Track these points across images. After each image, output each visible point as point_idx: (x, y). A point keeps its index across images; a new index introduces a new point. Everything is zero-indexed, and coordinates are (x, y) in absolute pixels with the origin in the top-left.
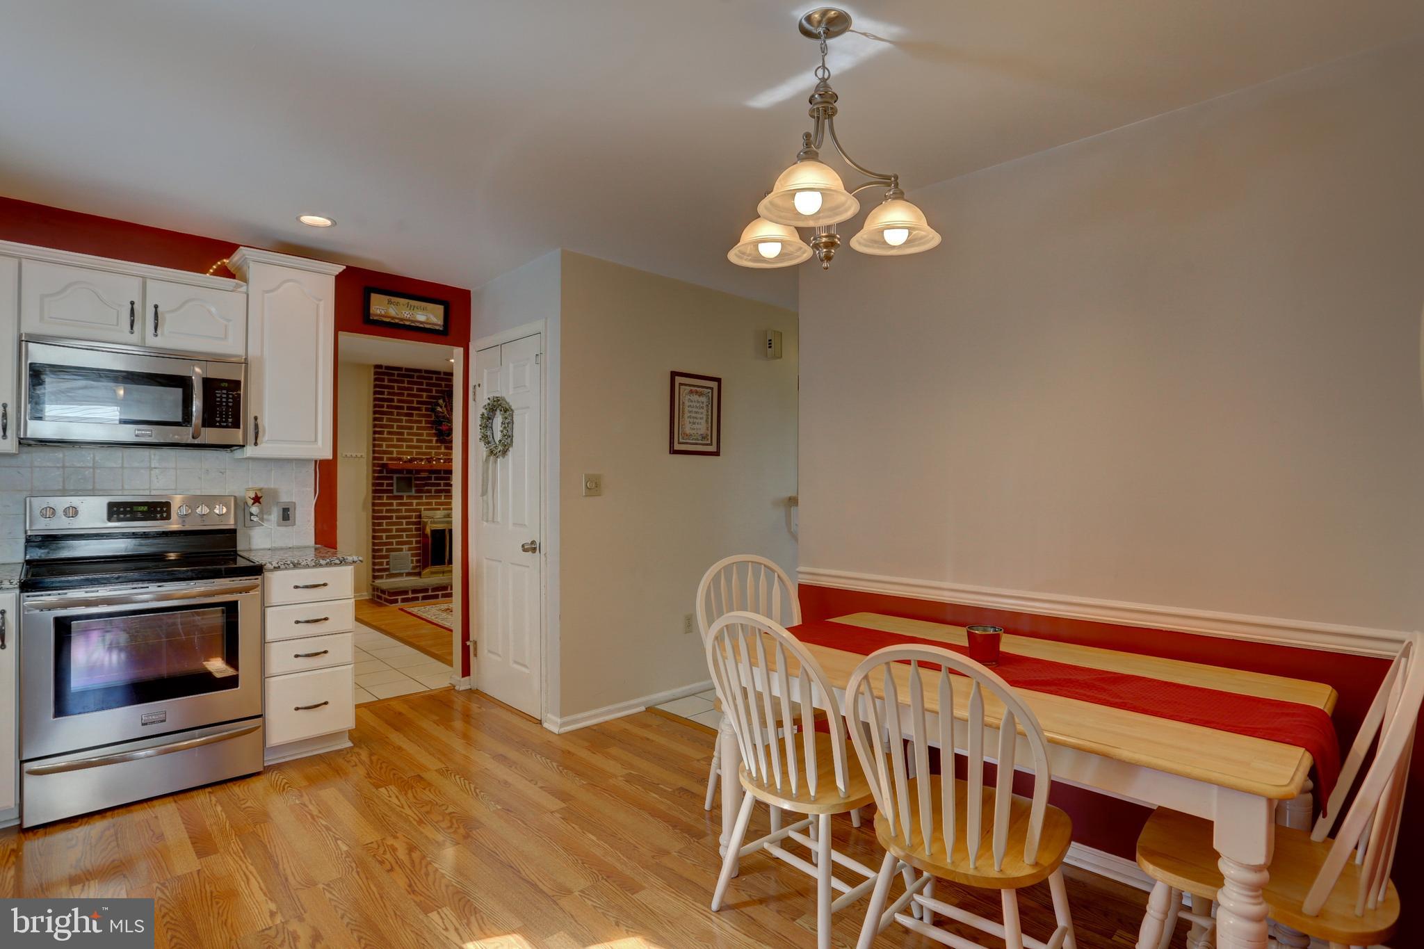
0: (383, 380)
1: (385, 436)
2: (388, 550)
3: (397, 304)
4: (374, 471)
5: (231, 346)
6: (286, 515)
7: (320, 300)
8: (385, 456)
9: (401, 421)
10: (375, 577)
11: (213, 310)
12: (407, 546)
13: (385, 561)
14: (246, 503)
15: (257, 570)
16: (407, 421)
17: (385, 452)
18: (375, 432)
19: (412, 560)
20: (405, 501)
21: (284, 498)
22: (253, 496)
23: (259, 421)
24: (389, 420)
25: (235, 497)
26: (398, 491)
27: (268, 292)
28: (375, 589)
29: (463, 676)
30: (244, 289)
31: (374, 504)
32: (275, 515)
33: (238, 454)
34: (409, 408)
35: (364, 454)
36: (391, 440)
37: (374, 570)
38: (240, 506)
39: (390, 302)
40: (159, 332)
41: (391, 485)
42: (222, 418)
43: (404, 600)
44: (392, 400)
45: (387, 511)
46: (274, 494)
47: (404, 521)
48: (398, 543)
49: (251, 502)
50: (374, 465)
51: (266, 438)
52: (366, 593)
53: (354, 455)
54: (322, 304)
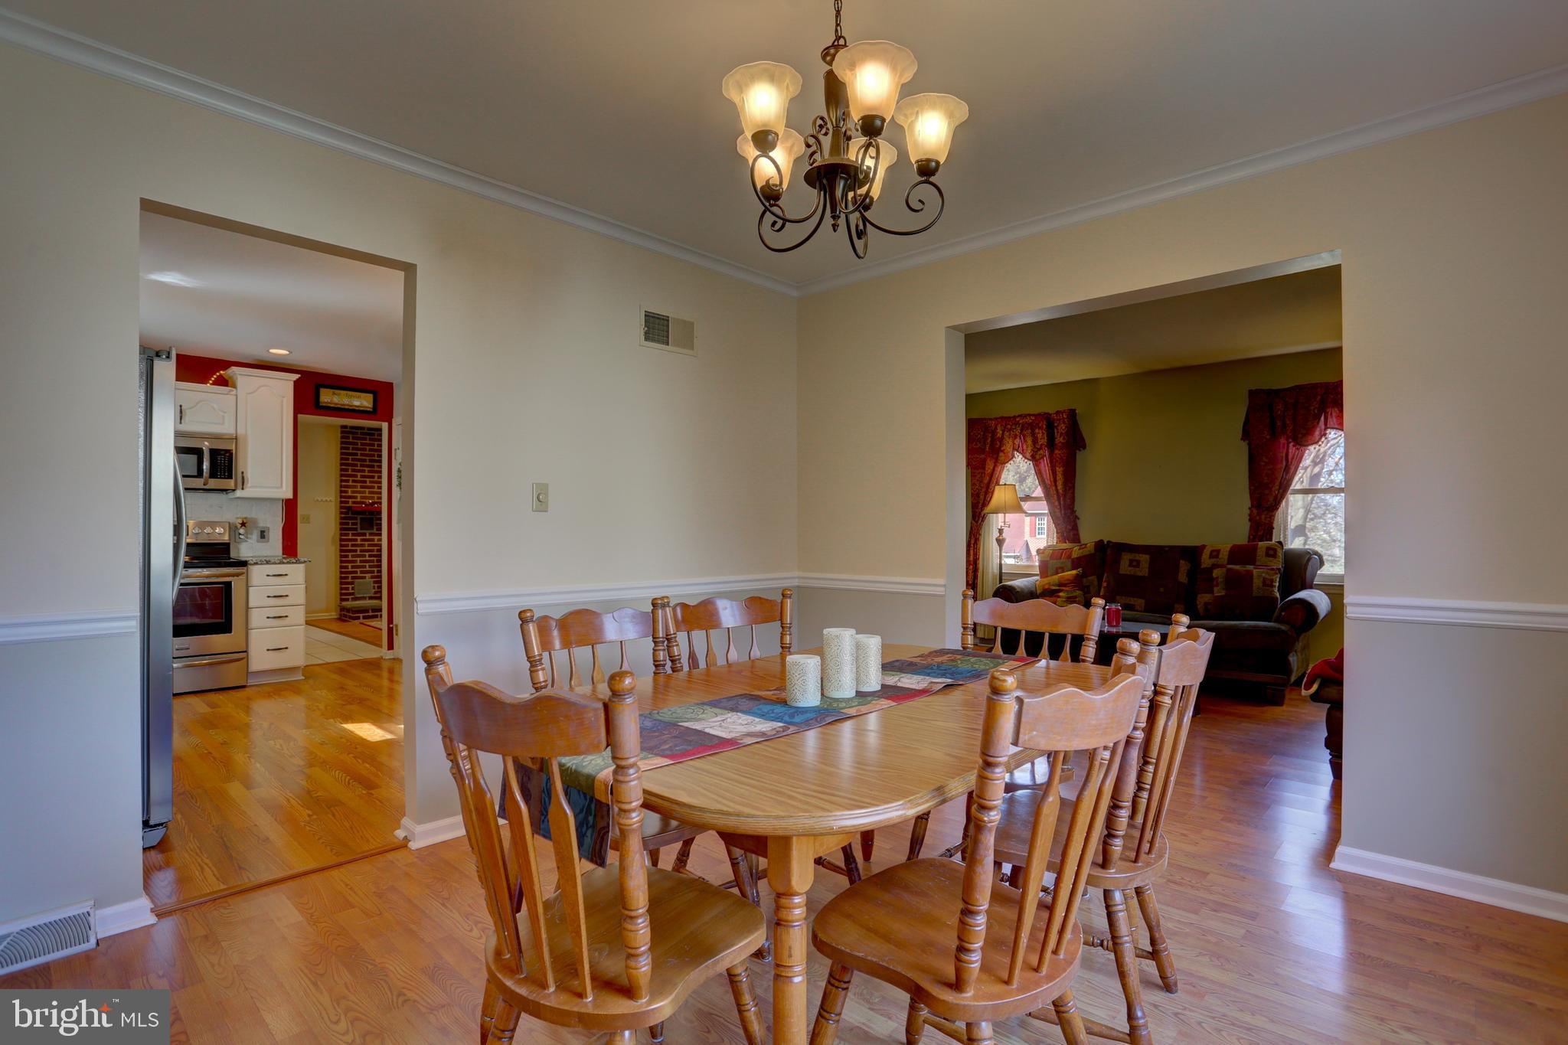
0: (348, 438)
1: (350, 483)
2: (353, 578)
3: (339, 395)
4: (341, 513)
5: (226, 428)
6: (263, 535)
7: (284, 397)
8: (350, 500)
9: (364, 471)
10: (342, 600)
11: (215, 406)
12: (370, 575)
13: (350, 586)
14: (236, 527)
15: (244, 564)
16: (369, 471)
17: (350, 497)
18: (342, 481)
19: (374, 587)
20: (368, 537)
21: (262, 524)
22: (241, 522)
23: (244, 474)
24: (353, 470)
25: (229, 523)
26: (361, 529)
27: (250, 393)
28: (343, 609)
29: (389, 649)
30: (234, 393)
31: (341, 540)
32: (255, 535)
33: (231, 495)
34: (371, 461)
35: (333, 499)
36: (355, 487)
37: (341, 594)
38: (232, 529)
39: (334, 394)
40: (183, 421)
41: (356, 524)
42: (221, 473)
43: (364, 618)
44: (356, 454)
45: (353, 545)
46: (255, 521)
47: (367, 554)
48: (362, 572)
49: (239, 526)
50: (341, 508)
51: (249, 485)
52: (333, 613)
53: (324, 499)
54: (285, 400)
